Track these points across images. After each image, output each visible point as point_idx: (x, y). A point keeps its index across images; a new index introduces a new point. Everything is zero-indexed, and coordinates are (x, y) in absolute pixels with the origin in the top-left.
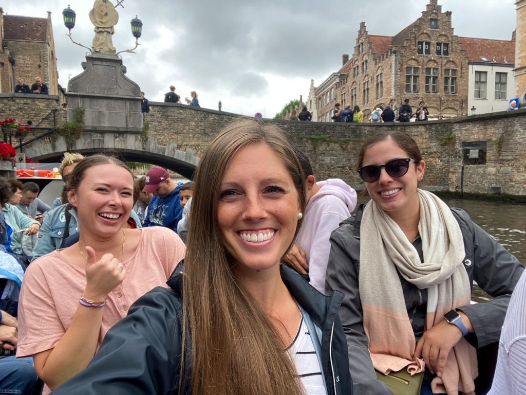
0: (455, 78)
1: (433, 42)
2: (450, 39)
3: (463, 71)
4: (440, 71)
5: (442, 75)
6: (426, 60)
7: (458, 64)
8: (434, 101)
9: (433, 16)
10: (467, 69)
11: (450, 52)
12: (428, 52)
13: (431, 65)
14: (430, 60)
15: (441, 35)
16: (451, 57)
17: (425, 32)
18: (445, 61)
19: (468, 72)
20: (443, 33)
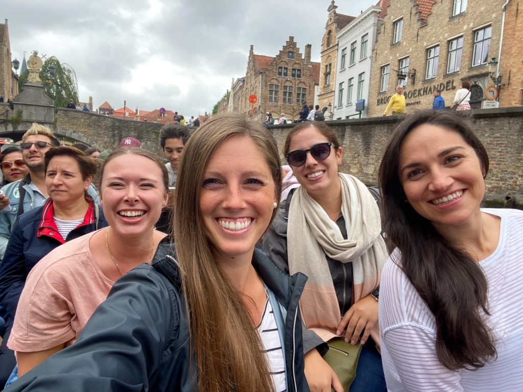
0: (305, 94)
1: (290, 68)
2: (302, 66)
3: (311, 90)
4: (294, 88)
5: (295, 92)
6: (284, 80)
7: (307, 84)
8: (288, 109)
9: (290, 50)
10: (314, 88)
11: (301, 75)
12: (286, 74)
13: (288, 84)
14: (287, 81)
15: (295, 63)
16: (302, 79)
17: (284, 60)
18: (297, 82)
19: (314, 91)
20: (297, 62)
